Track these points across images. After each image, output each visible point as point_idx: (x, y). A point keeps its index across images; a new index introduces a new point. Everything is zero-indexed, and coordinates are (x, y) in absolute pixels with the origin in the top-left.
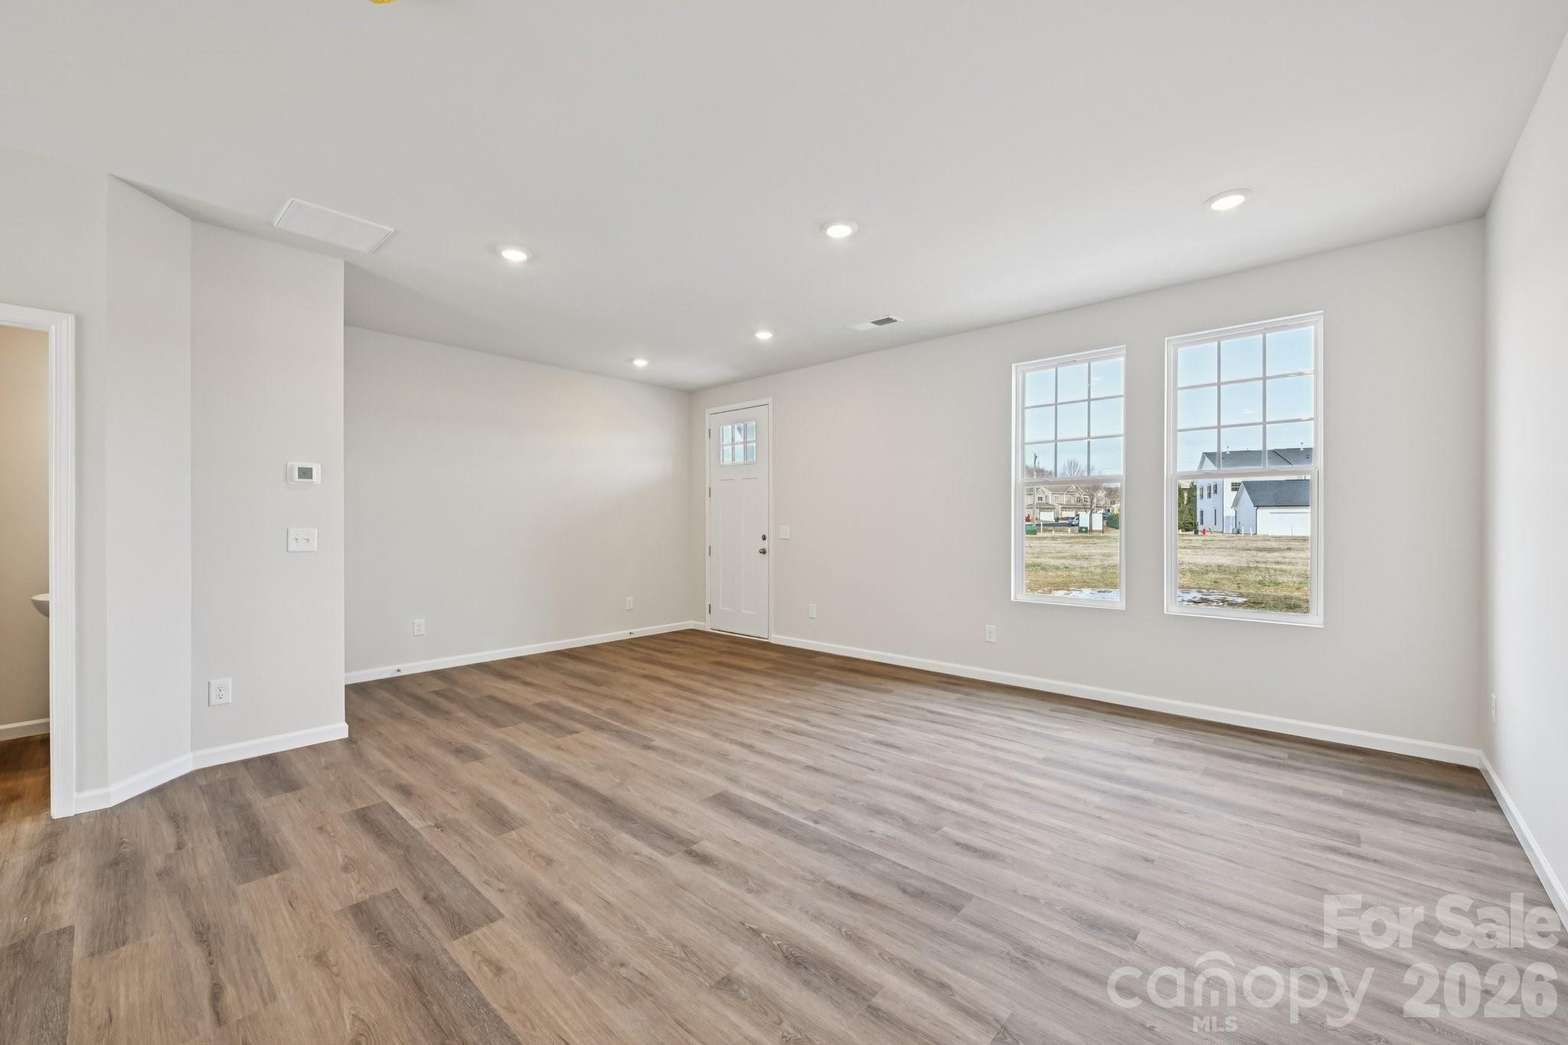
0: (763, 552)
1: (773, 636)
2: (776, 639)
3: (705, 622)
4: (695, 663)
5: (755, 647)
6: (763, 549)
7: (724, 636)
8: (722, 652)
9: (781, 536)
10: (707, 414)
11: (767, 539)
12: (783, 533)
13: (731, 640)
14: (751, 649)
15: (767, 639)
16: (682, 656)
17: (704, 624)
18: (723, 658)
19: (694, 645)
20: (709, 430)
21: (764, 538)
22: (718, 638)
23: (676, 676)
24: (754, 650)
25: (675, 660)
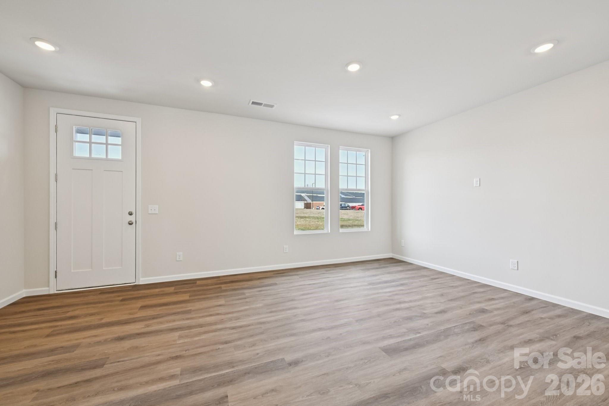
0: (130, 224)
1: (141, 279)
2: (143, 281)
3: (49, 286)
4: (130, 314)
5: (138, 290)
6: (130, 221)
7: (82, 292)
8: (123, 300)
9: (150, 212)
10: (53, 112)
11: (134, 215)
12: (151, 210)
13: (100, 292)
14: (139, 292)
15: (134, 283)
16: (98, 314)
17: (47, 288)
18: (140, 303)
19: (77, 305)
20: (56, 126)
21: (131, 214)
22: (81, 294)
23: (148, 326)
24: (142, 292)
25: (102, 319)
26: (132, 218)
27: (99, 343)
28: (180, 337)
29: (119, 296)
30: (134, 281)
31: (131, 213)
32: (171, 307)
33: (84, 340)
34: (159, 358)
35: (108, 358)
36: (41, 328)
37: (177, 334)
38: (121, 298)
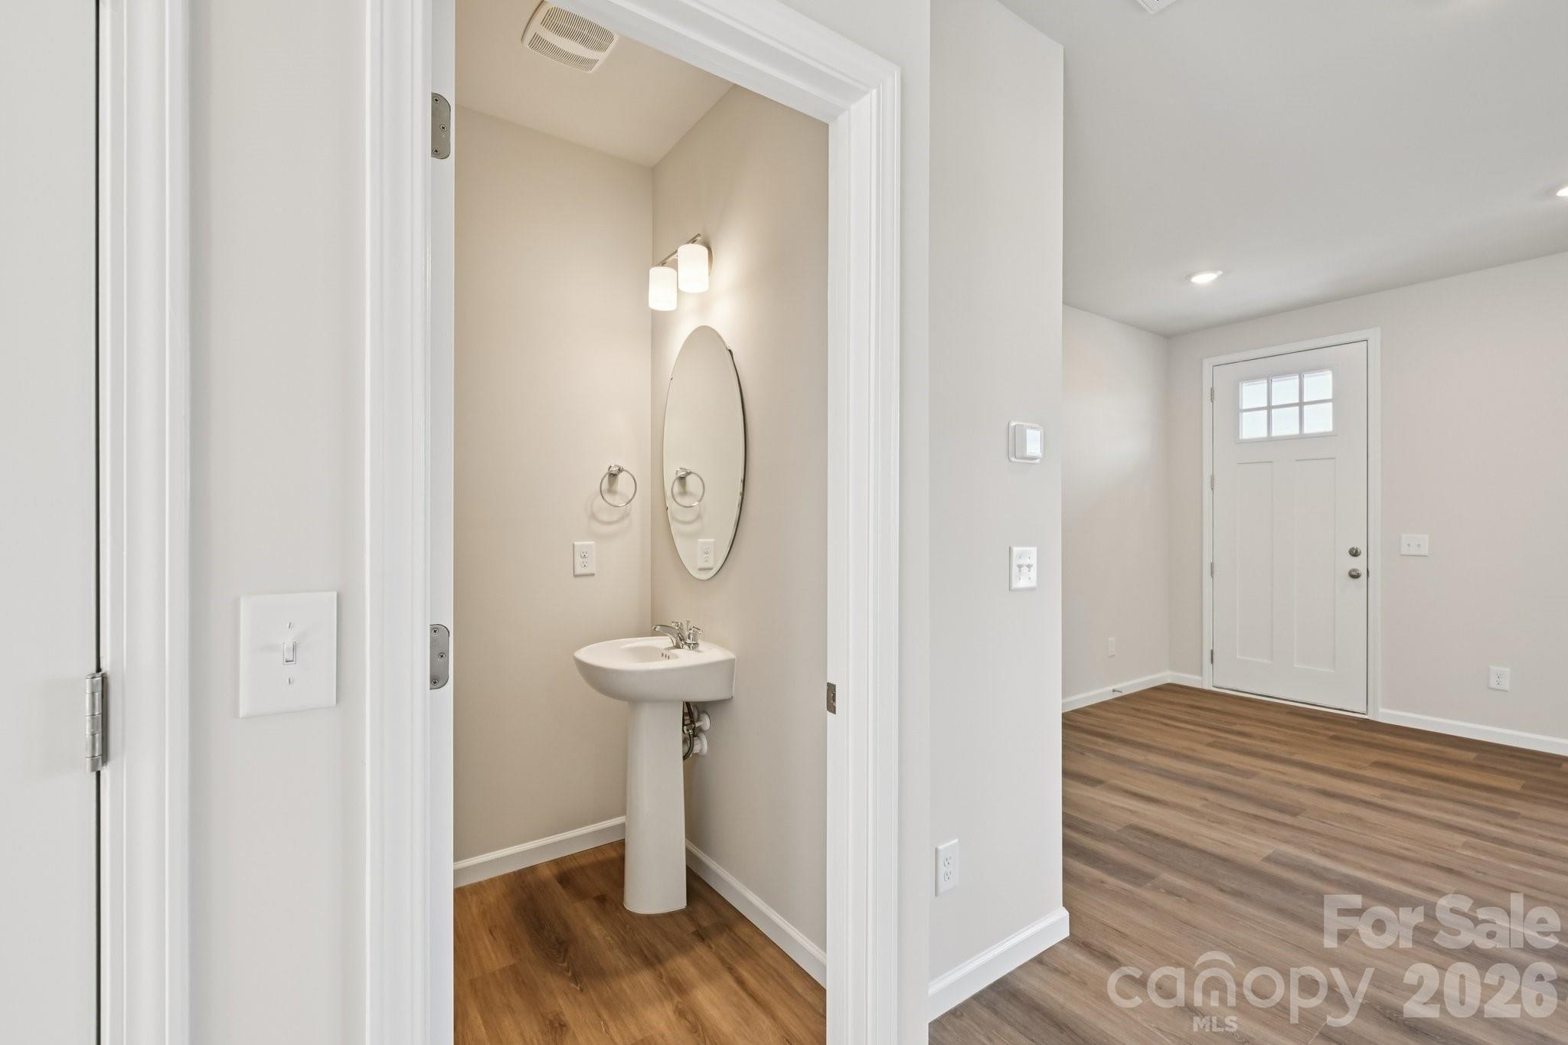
0: (1354, 575)
1: (1381, 710)
2: (1385, 714)
3: (1201, 674)
4: (1350, 765)
5: (1373, 731)
6: (1354, 570)
7: (1255, 701)
8: (1333, 738)
9: (1405, 550)
10: (1207, 365)
11: (1363, 555)
12: (1409, 545)
13: (1287, 711)
14: (1375, 735)
15: (1364, 714)
16: (1286, 744)
17: (1198, 678)
18: (1375, 755)
19: (1249, 718)
20: (1212, 389)
21: (1355, 553)
22: (1253, 704)
23: (1389, 798)
24: (1382, 736)
25: (1294, 754)
26: (1359, 564)
27: (1288, 784)
28: (1465, 845)
29: (1329, 729)
30: (1364, 711)
31: (1357, 551)
32: (1456, 788)
33: (1264, 772)
34: (1407, 853)
35: (1305, 810)
36: (1198, 732)
37: (1464, 839)
38: (1332, 733)
